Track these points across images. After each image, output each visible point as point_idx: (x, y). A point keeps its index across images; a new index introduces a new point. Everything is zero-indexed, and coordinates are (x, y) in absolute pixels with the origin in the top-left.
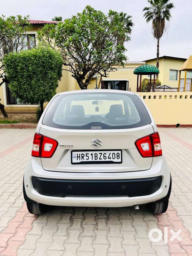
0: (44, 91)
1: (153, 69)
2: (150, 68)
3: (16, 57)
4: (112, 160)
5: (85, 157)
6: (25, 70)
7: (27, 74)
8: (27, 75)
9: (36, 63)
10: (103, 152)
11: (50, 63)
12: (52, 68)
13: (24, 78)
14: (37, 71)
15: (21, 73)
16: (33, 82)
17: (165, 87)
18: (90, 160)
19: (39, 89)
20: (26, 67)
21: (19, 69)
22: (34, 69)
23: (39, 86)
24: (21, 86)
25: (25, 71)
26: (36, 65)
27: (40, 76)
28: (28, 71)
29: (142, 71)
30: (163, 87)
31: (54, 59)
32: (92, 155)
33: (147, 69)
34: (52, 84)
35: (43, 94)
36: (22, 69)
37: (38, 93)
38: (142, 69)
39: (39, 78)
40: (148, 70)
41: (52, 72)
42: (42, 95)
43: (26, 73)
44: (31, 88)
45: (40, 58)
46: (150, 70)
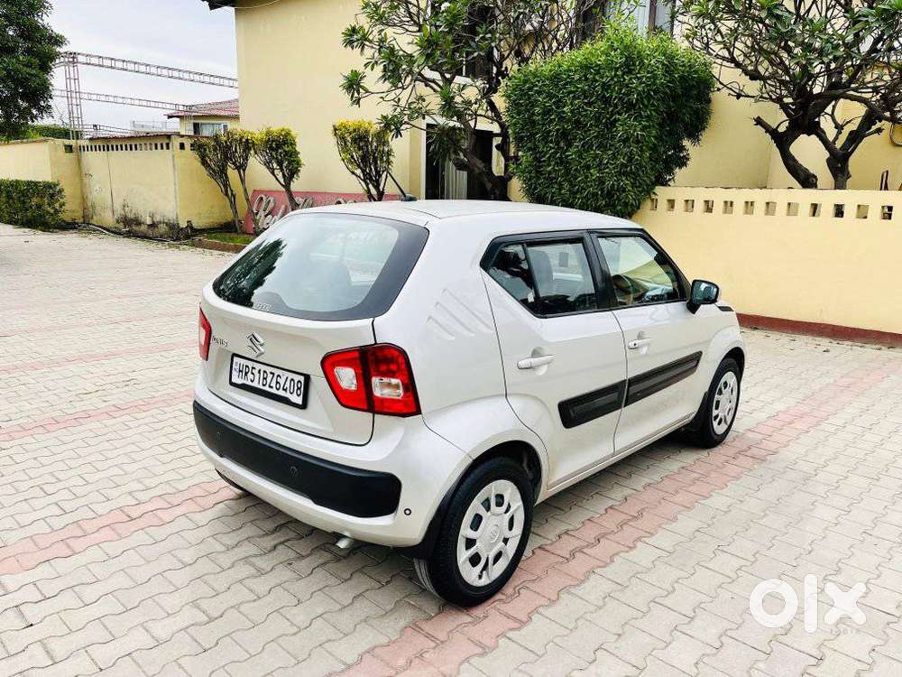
0: (601, 181)
3: (535, 76)
4: (287, 395)
5: (250, 376)
6: (553, 117)
7: (558, 127)
8: (558, 130)
9: (584, 92)
10: (277, 372)
11: (627, 86)
12: (630, 106)
13: (551, 142)
14: (586, 116)
15: (544, 124)
16: (571, 153)
18: (255, 384)
19: (587, 177)
20: (557, 108)
21: (539, 115)
22: (579, 113)
23: (588, 168)
24: (542, 167)
25: (554, 119)
26: (585, 98)
27: (594, 132)
28: (561, 119)
31: (639, 73)
32: (259, 371)
34: (628, 161)
35: (597, 193)
36: (547, 112)
37: (583, 188)
39: (591, 139)
41: (630, 117)
42: (595, 195)
43: (556, 125)
44: (568, 171)
45: (598, 72)
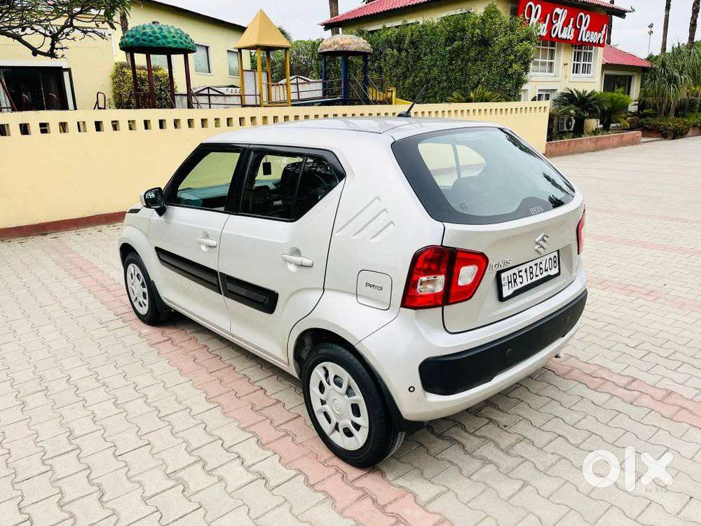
1: (181, 38)
2: (173, 37)
4: (549, 272)
10: (538, 261)
17: (212, 92)
18: (525, 283)
29: (151, 41)
30: (206, 92)
32: (525, 271)
33: (165, 37)
38: (150, 36)
40: (169, 40)
46: (176, 42)
